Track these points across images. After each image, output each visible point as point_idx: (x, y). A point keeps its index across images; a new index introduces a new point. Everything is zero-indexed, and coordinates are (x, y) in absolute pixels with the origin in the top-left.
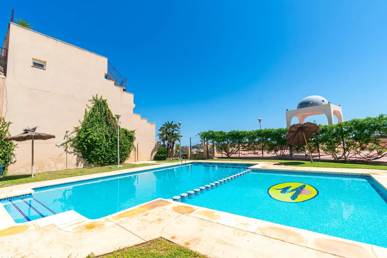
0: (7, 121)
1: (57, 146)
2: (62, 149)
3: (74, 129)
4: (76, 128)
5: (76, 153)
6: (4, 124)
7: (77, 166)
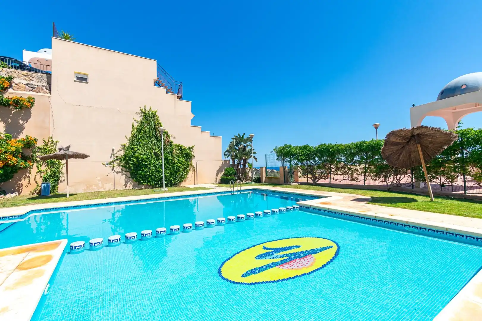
0: (55, 140)
1: (103, 165)
2: (109, 169)
3: (121, 146)
4: (122, 145)
5: (124, 172)
6: (52, 143)
7: (125, 187)
